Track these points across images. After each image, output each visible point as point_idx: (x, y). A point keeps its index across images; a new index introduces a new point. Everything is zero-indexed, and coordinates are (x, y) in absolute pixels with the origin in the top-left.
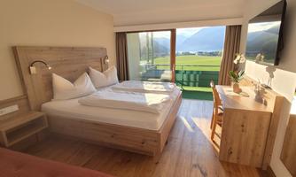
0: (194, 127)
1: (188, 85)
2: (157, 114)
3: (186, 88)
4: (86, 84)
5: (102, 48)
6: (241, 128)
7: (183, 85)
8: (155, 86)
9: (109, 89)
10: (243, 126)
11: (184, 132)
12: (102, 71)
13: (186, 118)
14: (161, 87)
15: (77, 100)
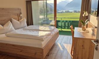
0: (64, 48)
1: (65, 28)
2: (43, 40)
3: (63, 30)
4: (10, 26)
5: (18, 9)
6: (82, 47)
7: (62, 28)
8: (45, 28)
9: (22, 29)
10: (83, 46)
11: (58, 50)
12: (18, 21)
13: (60, 44)
14: (47, 28)
15: (4, 34)
